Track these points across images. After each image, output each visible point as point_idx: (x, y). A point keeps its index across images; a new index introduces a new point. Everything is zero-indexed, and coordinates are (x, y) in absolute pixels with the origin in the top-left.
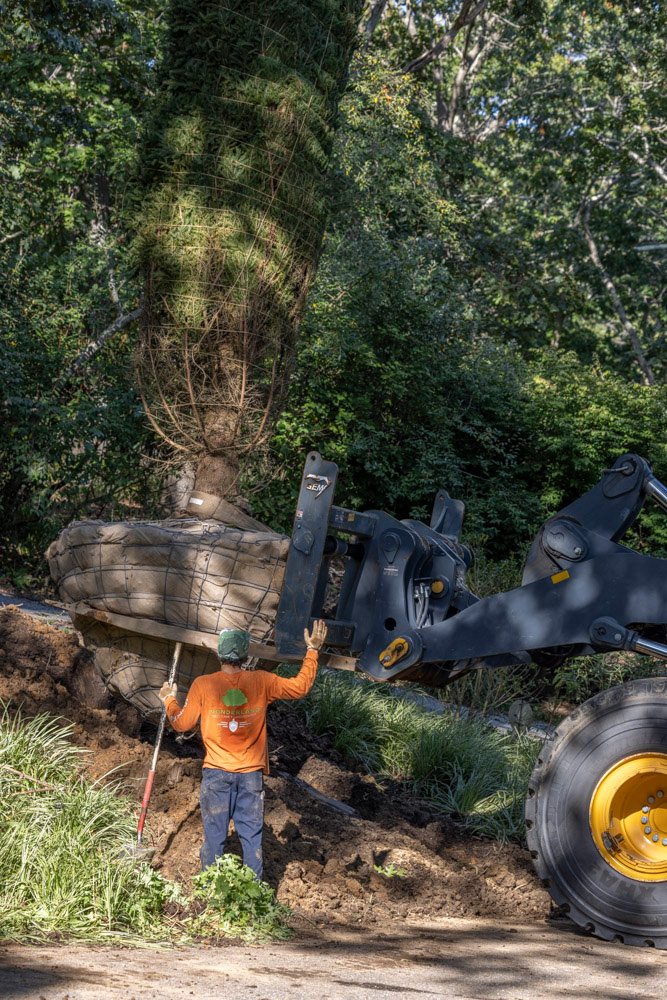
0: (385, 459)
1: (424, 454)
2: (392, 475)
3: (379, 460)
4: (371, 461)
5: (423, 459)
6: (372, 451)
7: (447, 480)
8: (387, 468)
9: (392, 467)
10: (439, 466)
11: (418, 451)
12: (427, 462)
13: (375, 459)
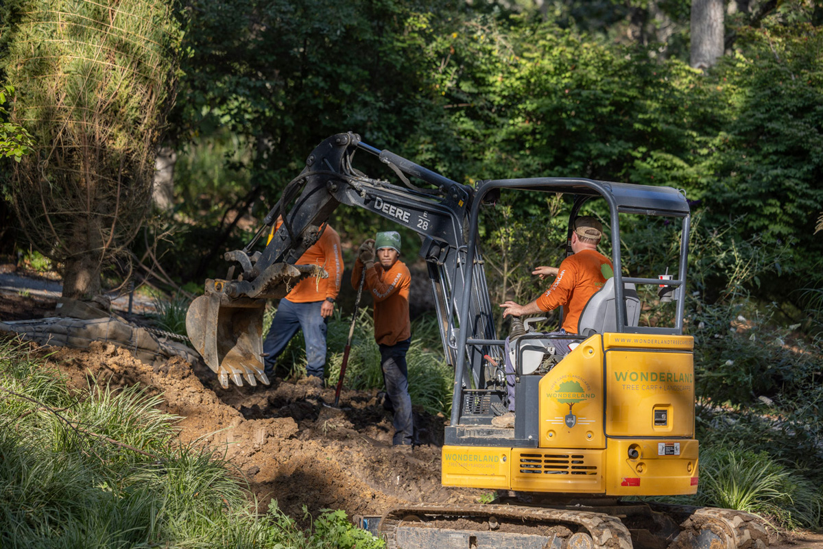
0: (384, 128)
1: (422, 121)
2: (392, 143)
3: (379, 129)
4: (371, 130)
5: (421, 126)
6: (371, 121)
7: (445, 145)
8: (387, 136)
9: (391, 135)
10: (436, 132)
11: (416, 118)
12: (424, 129)
13: (375, 128)
